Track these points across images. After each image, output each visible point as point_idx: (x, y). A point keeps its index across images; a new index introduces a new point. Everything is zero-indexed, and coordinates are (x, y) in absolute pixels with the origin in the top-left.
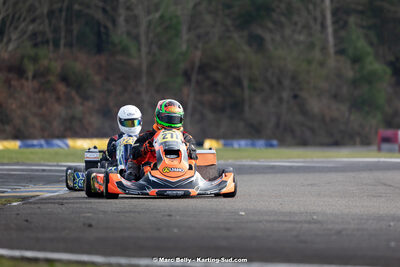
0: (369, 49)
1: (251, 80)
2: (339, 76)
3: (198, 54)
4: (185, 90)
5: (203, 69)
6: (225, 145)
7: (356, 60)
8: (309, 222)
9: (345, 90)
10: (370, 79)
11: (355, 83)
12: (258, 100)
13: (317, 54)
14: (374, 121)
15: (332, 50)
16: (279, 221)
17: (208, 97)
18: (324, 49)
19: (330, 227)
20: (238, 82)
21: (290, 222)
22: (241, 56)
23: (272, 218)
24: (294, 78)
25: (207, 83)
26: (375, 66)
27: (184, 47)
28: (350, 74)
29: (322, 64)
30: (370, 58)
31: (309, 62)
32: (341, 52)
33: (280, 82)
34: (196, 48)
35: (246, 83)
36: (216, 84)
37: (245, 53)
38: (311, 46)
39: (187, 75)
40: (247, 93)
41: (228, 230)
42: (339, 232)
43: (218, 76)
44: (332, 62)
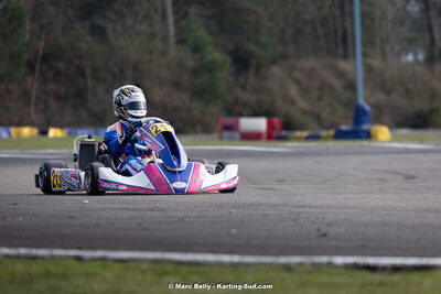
0: (209, 39)
1: (93, 70)
2: (180, 65)
3: (42, 44)
4: (29, 80)
5: (47, 58)
6: (69, 133)
7: (197, 49)
8: (152, 210)
9: (186, 79)
10: (210, 68)
11: (195, 72)
12: (101, 89)
13: (158, 44)
14: (215, 109)
15: (172, 39)
16: (122, 209)
17: (52, 87)
18: (165, 38)
19: (173, 214)
20: (81, 72)
21: (133, 209)
22: (84, 46)
23: (115, 206)
24: (135, 68)
25: (50, 73)
26: (215, 55)
27: (27, 37)
28: (190, 63)
29: (163, 53)
30: (210, 48)
31: (151, 52)
32: (181, 42)
33: (122, 71)
34: (39, 38)
35: (89, 73)
36: (58, 73)
37: (88, 43)
38: (152, 36)
39: (31, 66)
40: (90, 83)
41: (72, 218)
42: (182, 220)
43: (61, 66)
44: (173, 51)
